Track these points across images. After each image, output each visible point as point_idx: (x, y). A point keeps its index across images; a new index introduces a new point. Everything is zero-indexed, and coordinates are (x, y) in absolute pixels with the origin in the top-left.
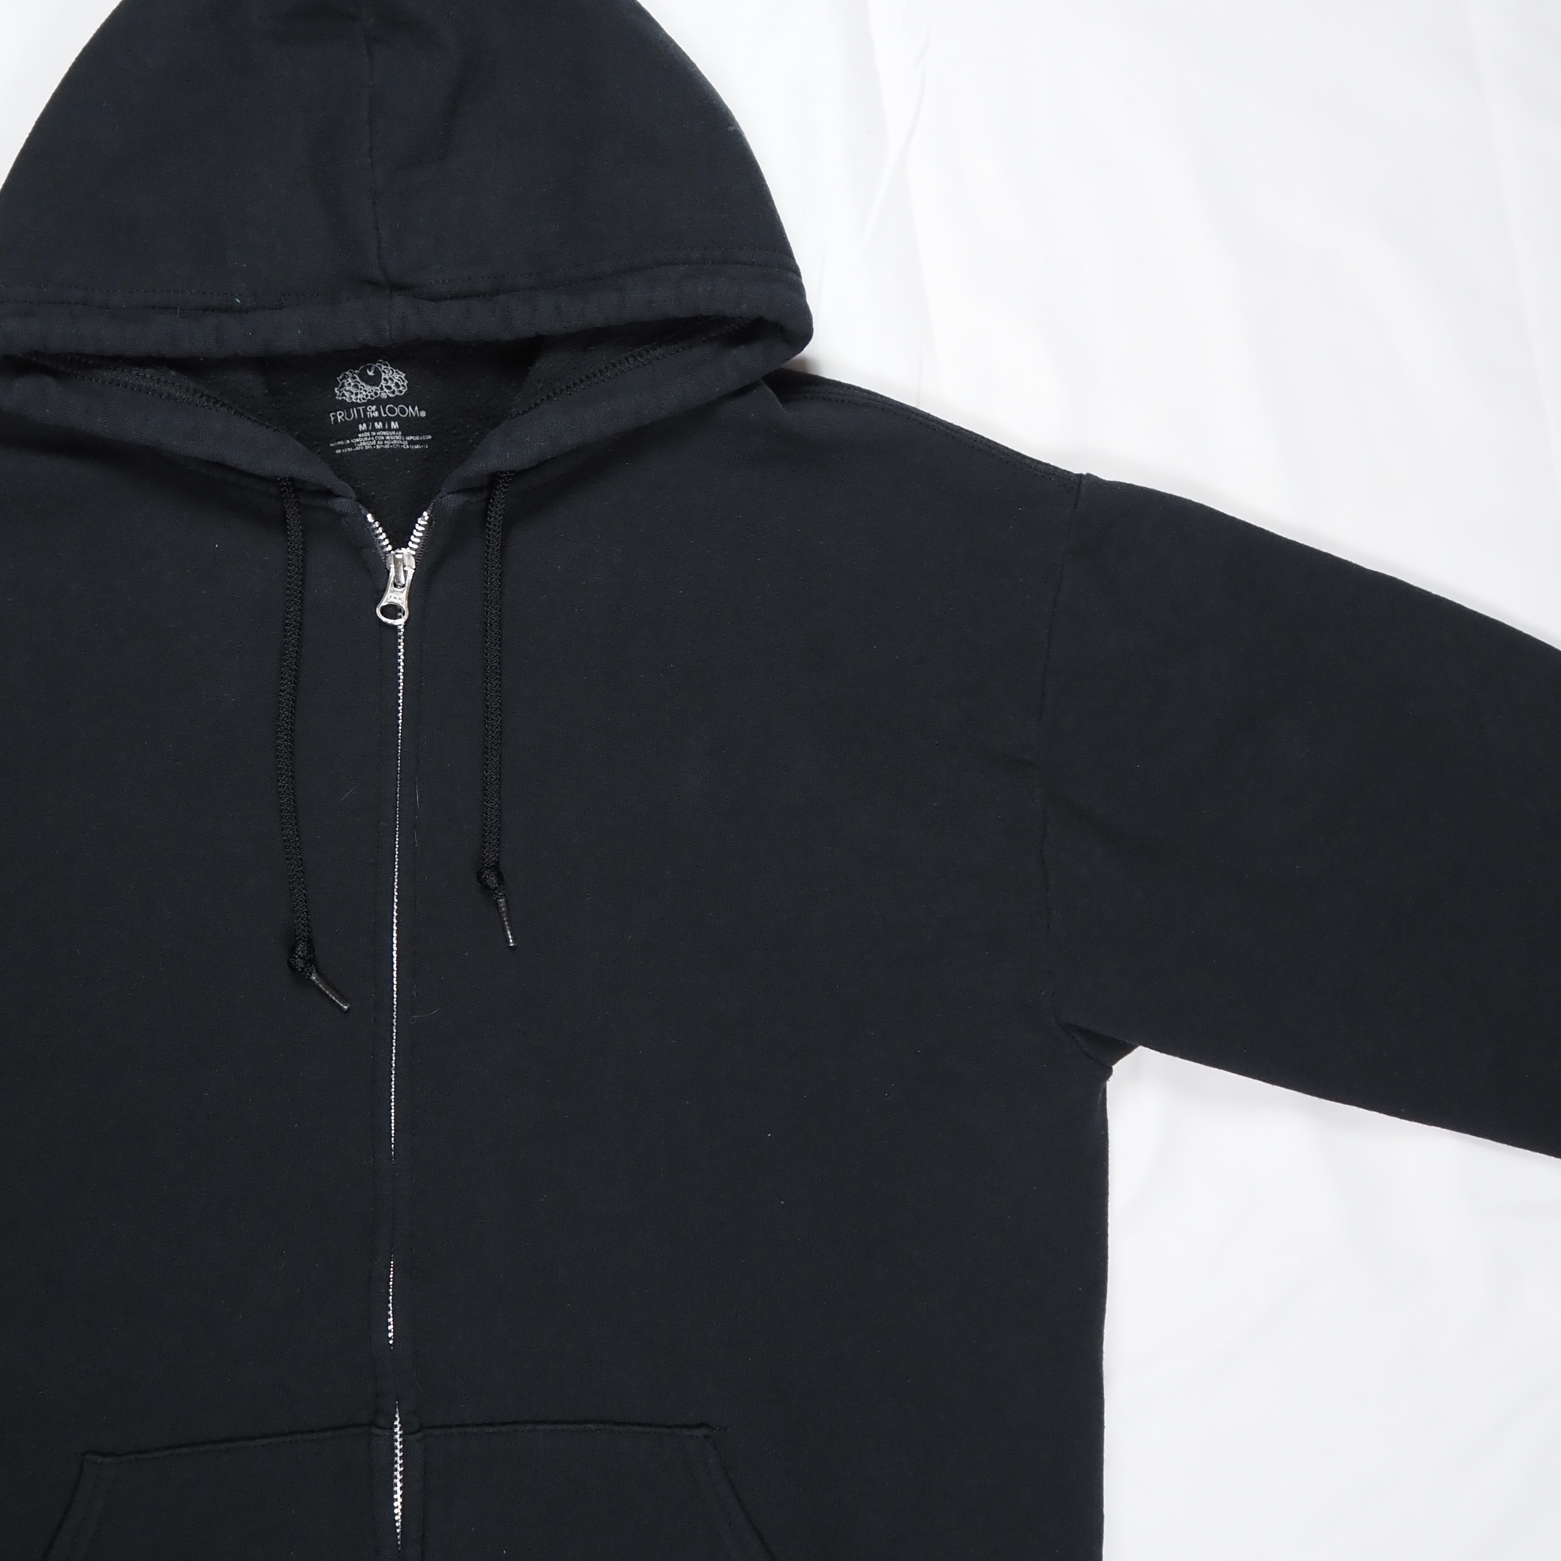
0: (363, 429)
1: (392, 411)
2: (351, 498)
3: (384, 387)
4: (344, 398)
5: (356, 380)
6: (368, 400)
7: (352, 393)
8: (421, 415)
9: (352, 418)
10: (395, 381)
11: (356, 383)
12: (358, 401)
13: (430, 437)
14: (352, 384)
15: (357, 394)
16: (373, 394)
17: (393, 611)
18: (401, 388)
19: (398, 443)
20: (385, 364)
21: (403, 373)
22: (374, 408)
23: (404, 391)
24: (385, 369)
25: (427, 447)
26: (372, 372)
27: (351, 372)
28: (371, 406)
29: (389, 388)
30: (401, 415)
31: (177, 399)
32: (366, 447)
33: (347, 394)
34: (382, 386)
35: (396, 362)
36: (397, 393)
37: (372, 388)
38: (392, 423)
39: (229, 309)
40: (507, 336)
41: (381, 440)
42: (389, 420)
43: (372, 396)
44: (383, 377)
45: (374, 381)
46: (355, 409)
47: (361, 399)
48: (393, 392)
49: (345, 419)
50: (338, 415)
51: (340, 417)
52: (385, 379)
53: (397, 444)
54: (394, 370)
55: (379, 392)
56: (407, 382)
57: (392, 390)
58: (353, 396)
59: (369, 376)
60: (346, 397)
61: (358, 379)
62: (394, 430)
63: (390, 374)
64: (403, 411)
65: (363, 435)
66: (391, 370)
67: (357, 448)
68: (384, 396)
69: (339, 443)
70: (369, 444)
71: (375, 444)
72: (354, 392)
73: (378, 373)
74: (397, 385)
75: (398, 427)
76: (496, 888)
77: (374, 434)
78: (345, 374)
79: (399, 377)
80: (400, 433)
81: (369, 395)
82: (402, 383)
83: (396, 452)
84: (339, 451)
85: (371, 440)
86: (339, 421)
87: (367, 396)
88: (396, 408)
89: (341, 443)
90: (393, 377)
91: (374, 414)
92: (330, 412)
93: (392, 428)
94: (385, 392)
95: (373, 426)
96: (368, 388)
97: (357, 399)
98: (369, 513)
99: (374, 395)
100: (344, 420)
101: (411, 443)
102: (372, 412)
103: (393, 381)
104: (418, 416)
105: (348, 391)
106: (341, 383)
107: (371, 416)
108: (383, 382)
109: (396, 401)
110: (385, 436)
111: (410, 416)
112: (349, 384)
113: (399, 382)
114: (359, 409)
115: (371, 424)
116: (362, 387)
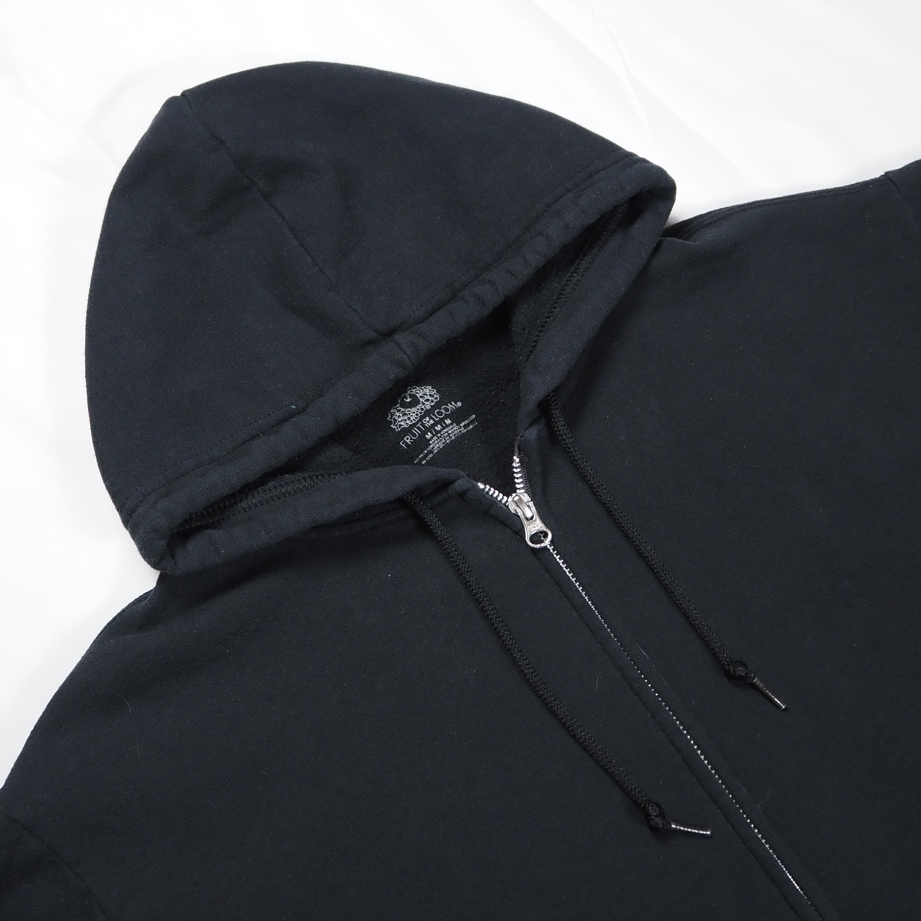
0: (430, 436)
1: (440, 413)
2: (463, 477)
3: (424, 402)
4: (402, 427)
5: (401, 411)
6: (420, 417)
7: (406, 420)
8: (459, 406)
9: (417, 435)
10: (428, 394)
11: (403, 412)
12: (414, 422)
13: (474, 416)
14: (401, 415)
15: (409, 419)
16: (420, 411)
17: (537, 537)
18: (435, 396)
19: (458, 431)
20: (414, 388)
21: (429, 386)
22: (427, 419)
23: (438, 397)
24: (415, 391)
25: (477, 423)
26: (408, 399)
27: (394, 409)
28: (425, 419)
29: (427, 400)
30: (448, 413)
31: (303, 489)
32: (440, 447)
33: (402, 423)
34: (422, 402)
35: (420, 382)
36: (434, 401)
37: (417, 408)
38: (446, 421)
39: (291, 416)
40: (486, 311)
41: (447, 436)
42: (441, 421)
43: (421, 413)
44: (419, 396)
45: (415, 402)
46: (415, 428)
47: (415, 419)
48: (432, 401)
49: (413, 439)
50: (406, 440)
51: (409, 440)
52: (421, 397)
53: (458, 433)
54: (423, 388)
55: (423, 407)
56: (435, 390)
57: (431, 401)
58: (408, 422)
59: (409, 402)
60: (403, 425)
61: (403, 410)
62: (449, 425)
63: (421, 392)
64: (447, 410)
65: (433, 441)
66: (420, 389)
67: (435, 452)
68: (428, 407)
69: (420, 457)
70: (441, 444)
71: (444, 441)
72: (406, 418)
73: (414, 397)
74: (431, 395)
75: (451, 422)
76: (747, 674)
77: (439, 435)
78: (391, 413)
79: (429, 390)
80: (455, 424)
81: (418, 413)
82: (433, 393)
83: (461, 438)
84: (424, 462)
85: (441, 440)
86: (410, 443)
87: (417, 415)
88: (441, 410)
89: (422, 455)
90: (425, 392)
91: (430, 423)
92: (400, 442)
93: (448, 424)
94: (427, 404)
95: (435, 430)
96: (414, 410)
97: (412, 421)
98: (478, 482)
99: (422, 411)
100: (413, 441)
101: (465, 426)
102: (428, 422)
103: (427, 395)
104: (457, 407)
105: (401, 421)
106: (392, 420)
107: (430, 425)
108: (421, 400)
109: (438, 405)
110: (447, 432)
111: (453, 410)
112: (399, 416)
113: (431, 393)
114: (419, 426)
115: (432, 430)
116: (410, 412)
